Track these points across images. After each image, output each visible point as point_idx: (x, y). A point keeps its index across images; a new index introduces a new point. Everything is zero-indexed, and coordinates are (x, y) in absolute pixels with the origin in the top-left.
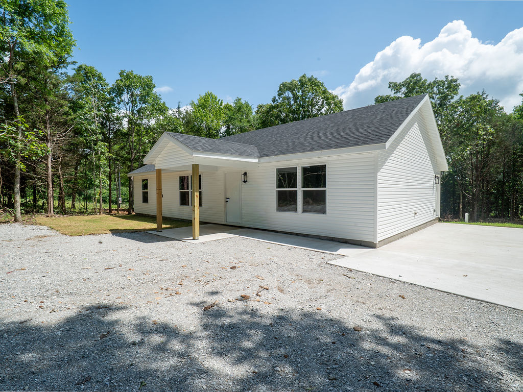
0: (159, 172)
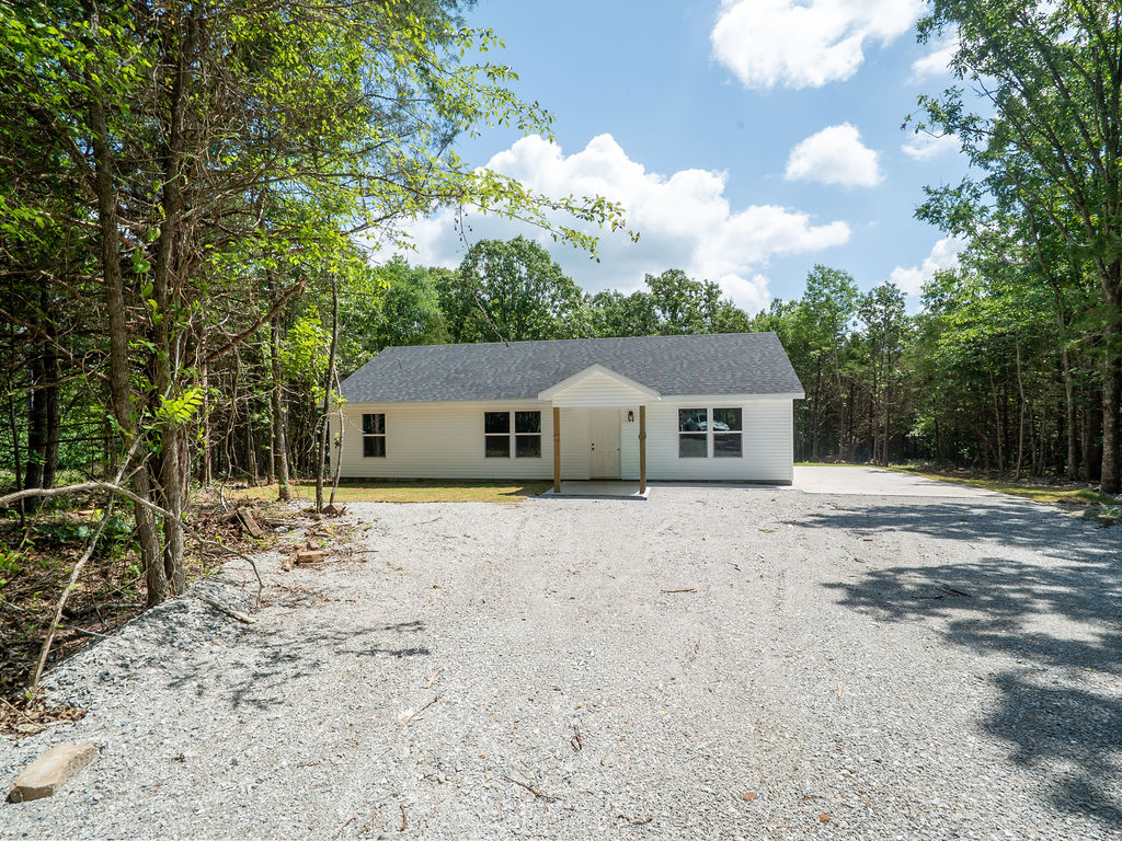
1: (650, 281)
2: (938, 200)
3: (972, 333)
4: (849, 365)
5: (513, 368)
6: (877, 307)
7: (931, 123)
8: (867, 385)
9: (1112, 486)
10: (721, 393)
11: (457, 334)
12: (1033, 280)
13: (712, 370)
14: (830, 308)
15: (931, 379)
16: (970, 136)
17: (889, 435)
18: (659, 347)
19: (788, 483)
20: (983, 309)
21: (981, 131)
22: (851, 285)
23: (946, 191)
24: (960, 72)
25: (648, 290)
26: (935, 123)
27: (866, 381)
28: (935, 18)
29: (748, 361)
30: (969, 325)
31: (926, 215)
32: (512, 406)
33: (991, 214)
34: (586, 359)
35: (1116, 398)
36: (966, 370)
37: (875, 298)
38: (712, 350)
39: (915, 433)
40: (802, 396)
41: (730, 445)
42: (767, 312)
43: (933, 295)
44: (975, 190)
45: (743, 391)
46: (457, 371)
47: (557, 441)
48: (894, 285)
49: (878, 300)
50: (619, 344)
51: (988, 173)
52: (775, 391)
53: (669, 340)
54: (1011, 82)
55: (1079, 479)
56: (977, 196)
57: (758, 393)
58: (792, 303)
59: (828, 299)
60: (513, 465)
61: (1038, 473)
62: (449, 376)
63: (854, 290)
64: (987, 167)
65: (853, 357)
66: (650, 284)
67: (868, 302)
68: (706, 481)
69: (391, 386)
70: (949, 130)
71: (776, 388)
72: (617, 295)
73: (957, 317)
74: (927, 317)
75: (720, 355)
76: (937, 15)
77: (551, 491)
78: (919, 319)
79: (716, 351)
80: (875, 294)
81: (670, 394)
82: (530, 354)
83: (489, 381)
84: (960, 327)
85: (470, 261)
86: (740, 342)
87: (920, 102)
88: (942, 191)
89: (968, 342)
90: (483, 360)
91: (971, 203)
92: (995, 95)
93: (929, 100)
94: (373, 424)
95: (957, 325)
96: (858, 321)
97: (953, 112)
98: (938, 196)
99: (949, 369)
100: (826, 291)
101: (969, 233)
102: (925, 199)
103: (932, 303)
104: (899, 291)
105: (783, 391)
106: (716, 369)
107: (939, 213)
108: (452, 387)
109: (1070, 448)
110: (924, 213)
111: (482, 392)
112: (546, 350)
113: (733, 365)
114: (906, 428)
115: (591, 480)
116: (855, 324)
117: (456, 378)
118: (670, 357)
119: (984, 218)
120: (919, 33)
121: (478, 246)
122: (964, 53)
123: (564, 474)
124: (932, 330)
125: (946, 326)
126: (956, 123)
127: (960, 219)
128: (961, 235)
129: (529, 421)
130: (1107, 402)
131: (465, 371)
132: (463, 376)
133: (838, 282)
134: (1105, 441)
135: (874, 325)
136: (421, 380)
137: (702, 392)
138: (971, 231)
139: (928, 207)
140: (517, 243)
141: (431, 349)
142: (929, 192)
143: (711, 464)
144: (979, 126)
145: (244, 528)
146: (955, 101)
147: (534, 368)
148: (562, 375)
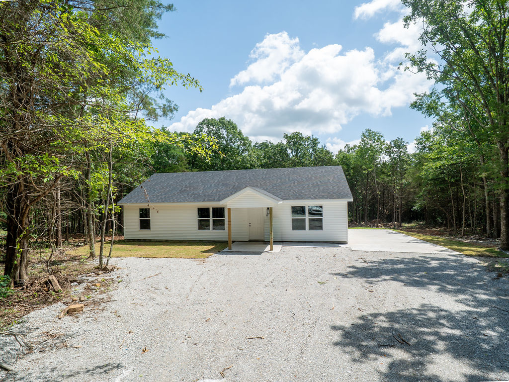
0: (229, 209)
1: (286, 137)
2: (421, 99)
3: (439, 164)
4: (382, 176)
5: (213, 185)
6: (394, 149)
7: (412, 66)
8: (391, 186)
9: (505, 246)
10: (312, 199)
11: (193, 164)
12: (467, 139)
13: (309, 186)
14: (372, 150)
15: (420, 185)
16: (431, 73)
17: (402, 211)
18: (284, 174)
19: (345, 243)
20: (444, 151)
21: (436, 70)
22: (382, 139)
23: (425, 95)
24: (425, 42)
25: (285, 142)
26: (414, 66)
27: (390, 184)
28: (412, 16)
29: (327, 181)
30: (438, 159)
31: (415, 106)
32: (211, 205)
33: (446, 106)
34: (249, 180)
35: (506, 202)
36: (437, 180)
37: (393, 145)
38: (310, 175)
39: (416, 208)
40: (352, 200)
41: (317, 224)
42: (343, 150)
43: (421, 144)
44: (437, 96)
45: (323, 197)
46: (186, 187)
47: (230, 224)
48: (402, 139)
49: (394, 146)
50: (265, 172)
51: (445, 86)
52: (338, 198)
53: (289, 170)
54: (450, 47)
55: (492, 237)
56: (439, 99)
57: (330, 199)
58: (355, 146)
59: (371, 146)
60: (211, 233)
61: (473, 232)
62: (182, 189)
63: (384, 141)
64: (444, 83)
65: (384, 173)
66: (286, 138)
67: (390, 147)
68: (305, 242)
69: (154, 194)
70: (421, 70)
71: (339, 196)
72: (270, 143)
73: (432, 155)
74: (418, 154)
75: (313, 178)
76: (413, 14)
77: (226, 250)
78: (415, 155)
79: (312, 176)
80: (393, 143)
81: (287, 199)
82: (222, 178)
83: (201, 192)
84: (434, 160)
85: (199, 129)
86: (323, 171)
87: (406, 56)
88: (422, 95)
89: (437, 168)
90: (199, 181)
91: (437, 101)
92: (442, 53)
93: (410, 55)
94: (145, 213)
95: (432, 159)
96: (385, 156)
97: (422, 61)
98: (421, 97)
99: (429, 180)
100: (370, 142)
101: (437, 115)
102: (414, 99)
103: (420, 147)
104: (404, 142)
105: (343, 197)
106: (310, 185)
107: (422, 105)
108: (183, 195)
109: (488, 221)
110: (414, 105)
111: (196, 198)
112: (230, 176)
113: (319, 183)
114: (411, 205)
115: (249, 241)
116: (383, 158)
117: (185, 190)
118: (289, 179)
119: (443, 108)
120: (405, 23)
121: (204, 121)
122: (426, 33)
123: (233, 238)
124: (421, 161)
125: (427, 160)
126: (424, 66)
127: (431, 109)
128: (432, 116)
129: (219, 212)
130: (502, 204)
131: (190, 187)
132: (188, 189)
133: (376, 138)
134: (502, 224)
135: (394, 158)
136: (169, 191)
137: (302, 198)
138: (438, 114)
139: (416, 103)
140: (222, 120)
141: (175, 174)
142: (417, 96)
143: (307, 233)
144: (435, 68)
145: (51, 287)
146: (423, 56)
147: (223, 185)
148: (236, 189)
